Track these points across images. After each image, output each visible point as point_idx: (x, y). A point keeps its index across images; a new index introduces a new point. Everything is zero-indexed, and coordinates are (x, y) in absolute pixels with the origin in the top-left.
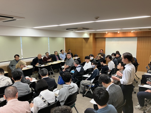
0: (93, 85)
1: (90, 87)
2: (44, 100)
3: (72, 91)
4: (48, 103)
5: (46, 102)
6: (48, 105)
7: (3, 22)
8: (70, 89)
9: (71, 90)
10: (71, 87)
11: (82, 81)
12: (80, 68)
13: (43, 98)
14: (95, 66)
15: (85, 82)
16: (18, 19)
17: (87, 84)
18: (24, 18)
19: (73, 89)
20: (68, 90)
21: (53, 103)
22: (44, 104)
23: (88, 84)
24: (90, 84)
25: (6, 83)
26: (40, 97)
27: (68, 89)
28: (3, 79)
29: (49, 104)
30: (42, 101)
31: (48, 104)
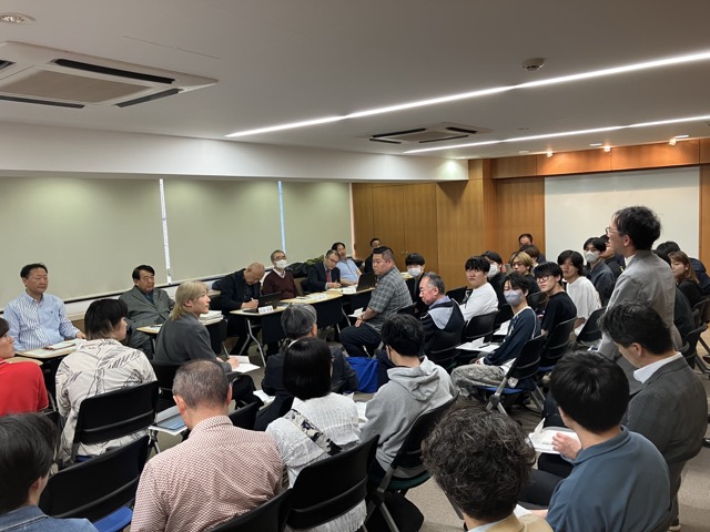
0: (513, 382)
1: (497, 394)
2: (312, 432)
3: (428, 394)
4: (328, 444)
5: (320, 438)
6: (329, 453)
7: (121, 105)
8: (420, 384)
9: (423, 389)
10: (427, 378)
11: (458, 368)
12: (449, 310)
13: (306, 425)
14: (520, 295)
15: (471, 374)
16: (186, 89)
17: (481, 380)
18: (216, 81)
19: (431, 389)
20: (410, 390)
21: (351, 444)
22: (310, 450)
23: (487, 379)
24: (497, 379)
25: (126, 379)
26: (294, 418)
27: (411, 384)
28: (112, 361)
29: (334, 448)
30: (304, 437)
31: (329, 449)
